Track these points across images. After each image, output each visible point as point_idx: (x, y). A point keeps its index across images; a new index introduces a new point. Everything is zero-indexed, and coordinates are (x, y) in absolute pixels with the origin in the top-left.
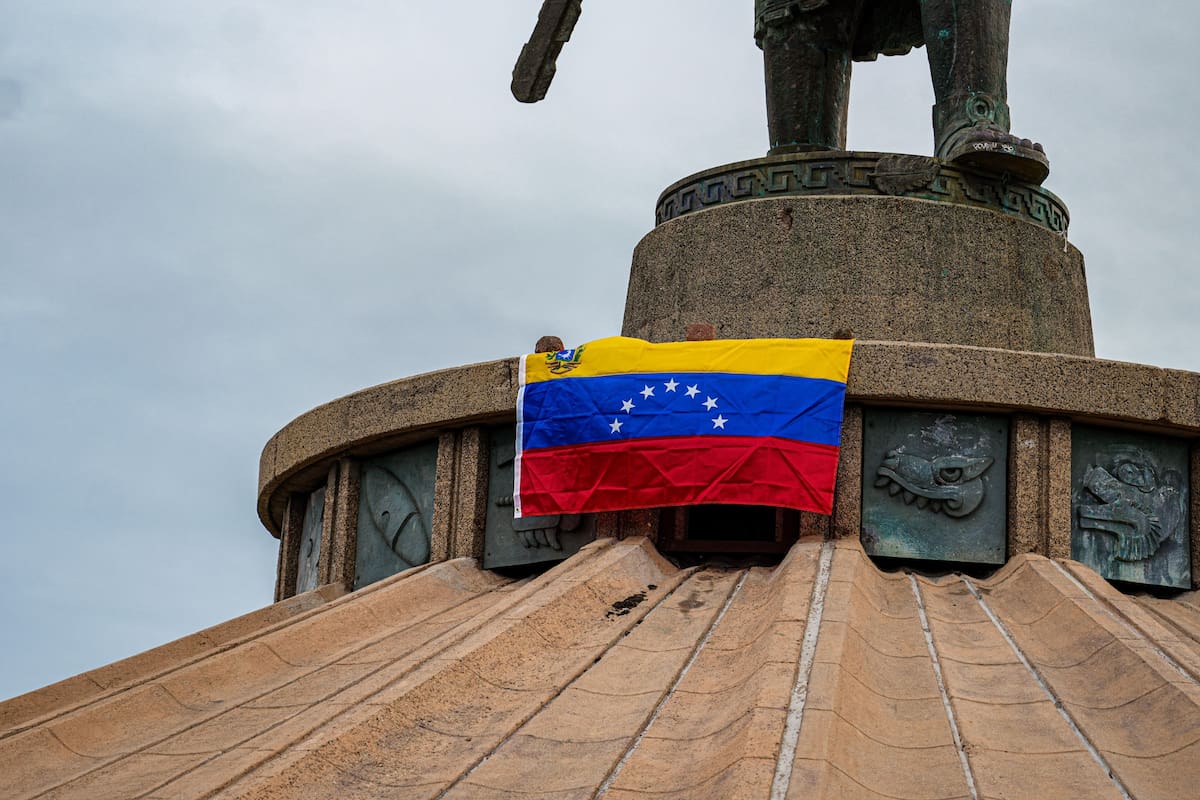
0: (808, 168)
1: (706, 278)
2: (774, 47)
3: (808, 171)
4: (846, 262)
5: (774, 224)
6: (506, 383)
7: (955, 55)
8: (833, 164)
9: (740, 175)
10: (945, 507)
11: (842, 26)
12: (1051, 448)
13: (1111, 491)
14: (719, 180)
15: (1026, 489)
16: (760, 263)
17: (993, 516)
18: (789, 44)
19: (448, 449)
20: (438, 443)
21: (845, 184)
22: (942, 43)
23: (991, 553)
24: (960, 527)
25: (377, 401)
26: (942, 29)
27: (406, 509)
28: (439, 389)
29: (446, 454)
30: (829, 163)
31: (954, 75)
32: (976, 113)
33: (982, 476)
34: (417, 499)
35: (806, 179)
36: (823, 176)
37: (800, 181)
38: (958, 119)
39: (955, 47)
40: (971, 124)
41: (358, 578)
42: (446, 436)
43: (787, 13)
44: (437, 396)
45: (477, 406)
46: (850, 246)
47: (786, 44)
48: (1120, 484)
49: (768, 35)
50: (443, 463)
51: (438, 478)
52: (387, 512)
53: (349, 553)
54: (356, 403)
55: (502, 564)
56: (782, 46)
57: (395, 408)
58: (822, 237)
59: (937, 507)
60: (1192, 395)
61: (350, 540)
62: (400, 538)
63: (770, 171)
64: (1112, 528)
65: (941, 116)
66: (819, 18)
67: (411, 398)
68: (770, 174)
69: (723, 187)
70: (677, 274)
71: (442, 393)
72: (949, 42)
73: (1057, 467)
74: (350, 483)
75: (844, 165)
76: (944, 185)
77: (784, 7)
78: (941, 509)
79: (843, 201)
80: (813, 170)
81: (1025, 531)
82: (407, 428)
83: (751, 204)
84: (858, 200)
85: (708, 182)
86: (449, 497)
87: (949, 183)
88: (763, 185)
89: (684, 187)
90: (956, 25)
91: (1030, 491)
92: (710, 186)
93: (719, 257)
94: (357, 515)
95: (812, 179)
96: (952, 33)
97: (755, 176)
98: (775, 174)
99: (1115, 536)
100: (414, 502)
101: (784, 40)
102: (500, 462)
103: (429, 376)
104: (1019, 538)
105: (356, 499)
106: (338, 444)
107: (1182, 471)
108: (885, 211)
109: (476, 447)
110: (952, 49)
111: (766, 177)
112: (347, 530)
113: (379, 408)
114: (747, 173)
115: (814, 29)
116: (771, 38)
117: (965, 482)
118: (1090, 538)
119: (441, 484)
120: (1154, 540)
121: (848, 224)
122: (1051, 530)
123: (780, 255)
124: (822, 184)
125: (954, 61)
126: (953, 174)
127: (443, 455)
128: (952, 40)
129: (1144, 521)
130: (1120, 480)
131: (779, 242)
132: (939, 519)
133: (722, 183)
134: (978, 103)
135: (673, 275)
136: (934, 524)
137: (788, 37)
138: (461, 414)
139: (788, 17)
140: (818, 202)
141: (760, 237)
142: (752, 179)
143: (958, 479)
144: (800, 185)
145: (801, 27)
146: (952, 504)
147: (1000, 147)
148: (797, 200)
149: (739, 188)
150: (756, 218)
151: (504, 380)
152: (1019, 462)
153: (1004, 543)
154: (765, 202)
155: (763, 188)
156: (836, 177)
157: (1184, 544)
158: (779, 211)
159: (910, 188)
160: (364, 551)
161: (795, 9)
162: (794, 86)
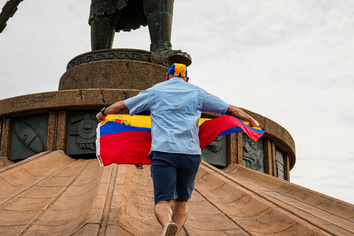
0: (131, 53)
1: (101, 81)
2: (97, 23)
3: (131, 54)
4: (145, 81)
5: (123, 67)
6: (79, 97)
7: (160, 30)
8: (139, 53)
9: (109, 53)
10: (212, 149)
11: (116, 20)
12: (238, 134)
13: (249, 149)
14: (101, 53)
15: (233, 145)
16: (119, 78)
17: (223, 152)
18: (102, 22)
19: (53, 116)
20: (49, 114)
21: (141, 59)
22: (156, 27)
23: (223, 163)
24: (215, 154)
25: (27, 99)
26: (157, 23)
27: (34, 135)
28: (54, 97)
29: (52, 118)
30: (137, 53)
31: (159, 36)
32: (167, 47)
33: (221, 140)
34: (38, 132)
35: (130, 56)
36: (136, 56)
37: (128, 57)
38: (161, 48)
39: (160, 28)
40: (166, 50)
41: (11, 156)
42: (52, 112)
43: (103, 13)
44: (53, 99)
45: (69, 103)
46: (146, 76)
47: (101, 23)
48: (251, 148)
49: (95, 19)
50: (51, 120)
51: (49, 125)
52: (26, 135)
53: (9, 147)
54: (17, 100)
55: (72, 154)
56: (99, 23)
57: (35, 102)
58: (138, 73)
59: (210, 148)
60: (269, 124)
61: (9, 143)
62: (31, 143)
63: (119, 52)
64: (250, 160)
65: (154, 47)
66: (111, 17)
67: (42, 99)
68: (119, 54)
69: (103, 56)
70: (89, 79)
71: (55, 98)
72: (158, 27)
73: (240, 140)
74: (9, 126)
75: (141, 54)
76: (166, 63)
77: (103, 12)
78: (211, 149)
79: (143, 63)
80: (133, 54)
81: (233, 158)
82: (40, 108)
83: (115, 61)
84: (147, 64)
85: (97, 54)
86: (54, 131)
87: (167, 63)
88: (117, 56)
89: (86, 55)
90: (161, 22)
91: (234, 146)
92: (98, 55)
93: (105, 75)
94: (11, 136)
95: (132, 56)
96: (159, 24)
97: (114, 53)
98: (121, 53)
99: (250, 162)
100: (36, 132)
101: (100, 21)
102: (72, 122)
103: (50, 93)
104: (231, 159)
105: (11, 131)
106: (9, 112)
107: (262, 147)
108: (154, 68)
109: (65, 116)
110: (159, 29)
111: (118, 54)
112: (8, 140)
113: (28, 101)
114: (112, 52)
115: (109, 19)
116: (96, 20)
117: (218, 141)
118: (245, 162)
119: (51, 127)
120: (258, 165)
121: (145, 70)
122: (239, 158)
123: (126, 76)
124: (135, 58)
125: (160, 32)
126: (168, 61)
127: (51, 118)
128: (159, 26)
129: (256, 158)
130: (251, 147)
131: (125, 72)
132: (209, 151)
133: (102, 54)
134: (168, 44)
135: (88, 79)
136: (209, 153)
137: (102, 21)
138: (63, 105)
139: (104, 15)
140: (136, 63)
141: (119, 70)
142: (113, 55)
143: (216, 140)
144: (128, 58)
145: (106, 18)
146: (214, 147)
147: (184, 55)
148: (130, 61)
149: (109, 57)
150: (117, 65)
151: (79, 96)
152: (231, 137)
153: (226, 160)
154: (120, 61)
155: (117, 57)
156: (139, 57)
157: (263, 167)
158: (125, 64)
159: (159, 63)
160: (14, 147)
161: (106, 13)
162: (102, 34)
